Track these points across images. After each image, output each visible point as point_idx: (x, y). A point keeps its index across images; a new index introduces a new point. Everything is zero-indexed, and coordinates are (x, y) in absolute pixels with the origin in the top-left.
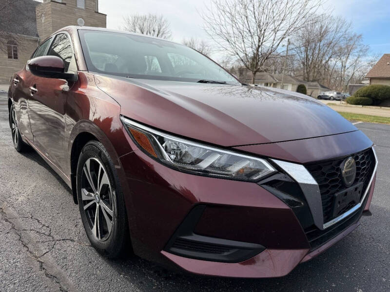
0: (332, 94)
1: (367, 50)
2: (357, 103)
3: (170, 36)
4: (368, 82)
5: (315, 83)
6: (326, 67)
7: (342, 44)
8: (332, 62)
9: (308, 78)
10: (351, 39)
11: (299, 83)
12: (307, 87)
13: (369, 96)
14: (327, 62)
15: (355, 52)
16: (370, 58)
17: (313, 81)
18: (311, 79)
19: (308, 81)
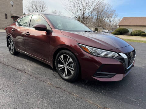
0: (107, 31)
1: (117, 15)
2: (115, 34)
3: (47, 9)
4: (119, 27)
5: (101, 27)
6: (104, 21)
7: (109, 13)
8: (106, 20)
9: (98, 25)
10: (112, 12)
11: (95, 27)
12: (98, 29)
13: (119, 32)
14: (104, 20)
15: (113, 16)
16: (118, 18)
17: (100, 26)
18: (99, 26)
19: (98, 26)
